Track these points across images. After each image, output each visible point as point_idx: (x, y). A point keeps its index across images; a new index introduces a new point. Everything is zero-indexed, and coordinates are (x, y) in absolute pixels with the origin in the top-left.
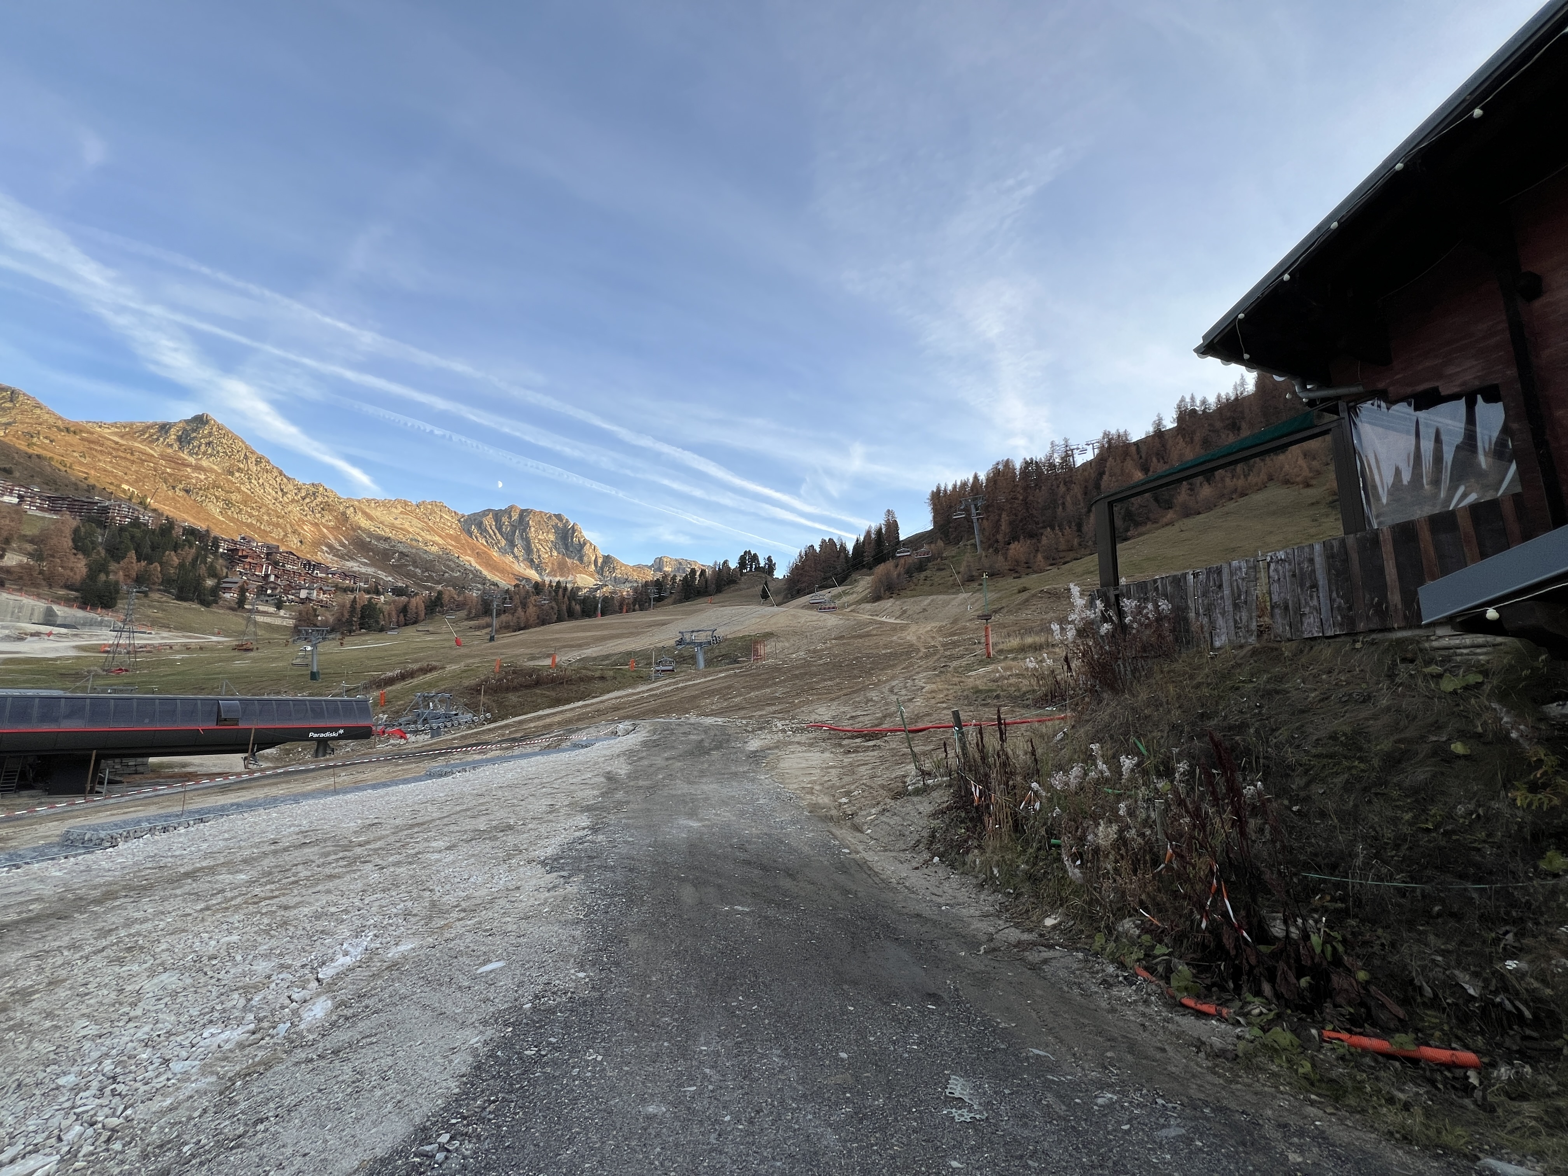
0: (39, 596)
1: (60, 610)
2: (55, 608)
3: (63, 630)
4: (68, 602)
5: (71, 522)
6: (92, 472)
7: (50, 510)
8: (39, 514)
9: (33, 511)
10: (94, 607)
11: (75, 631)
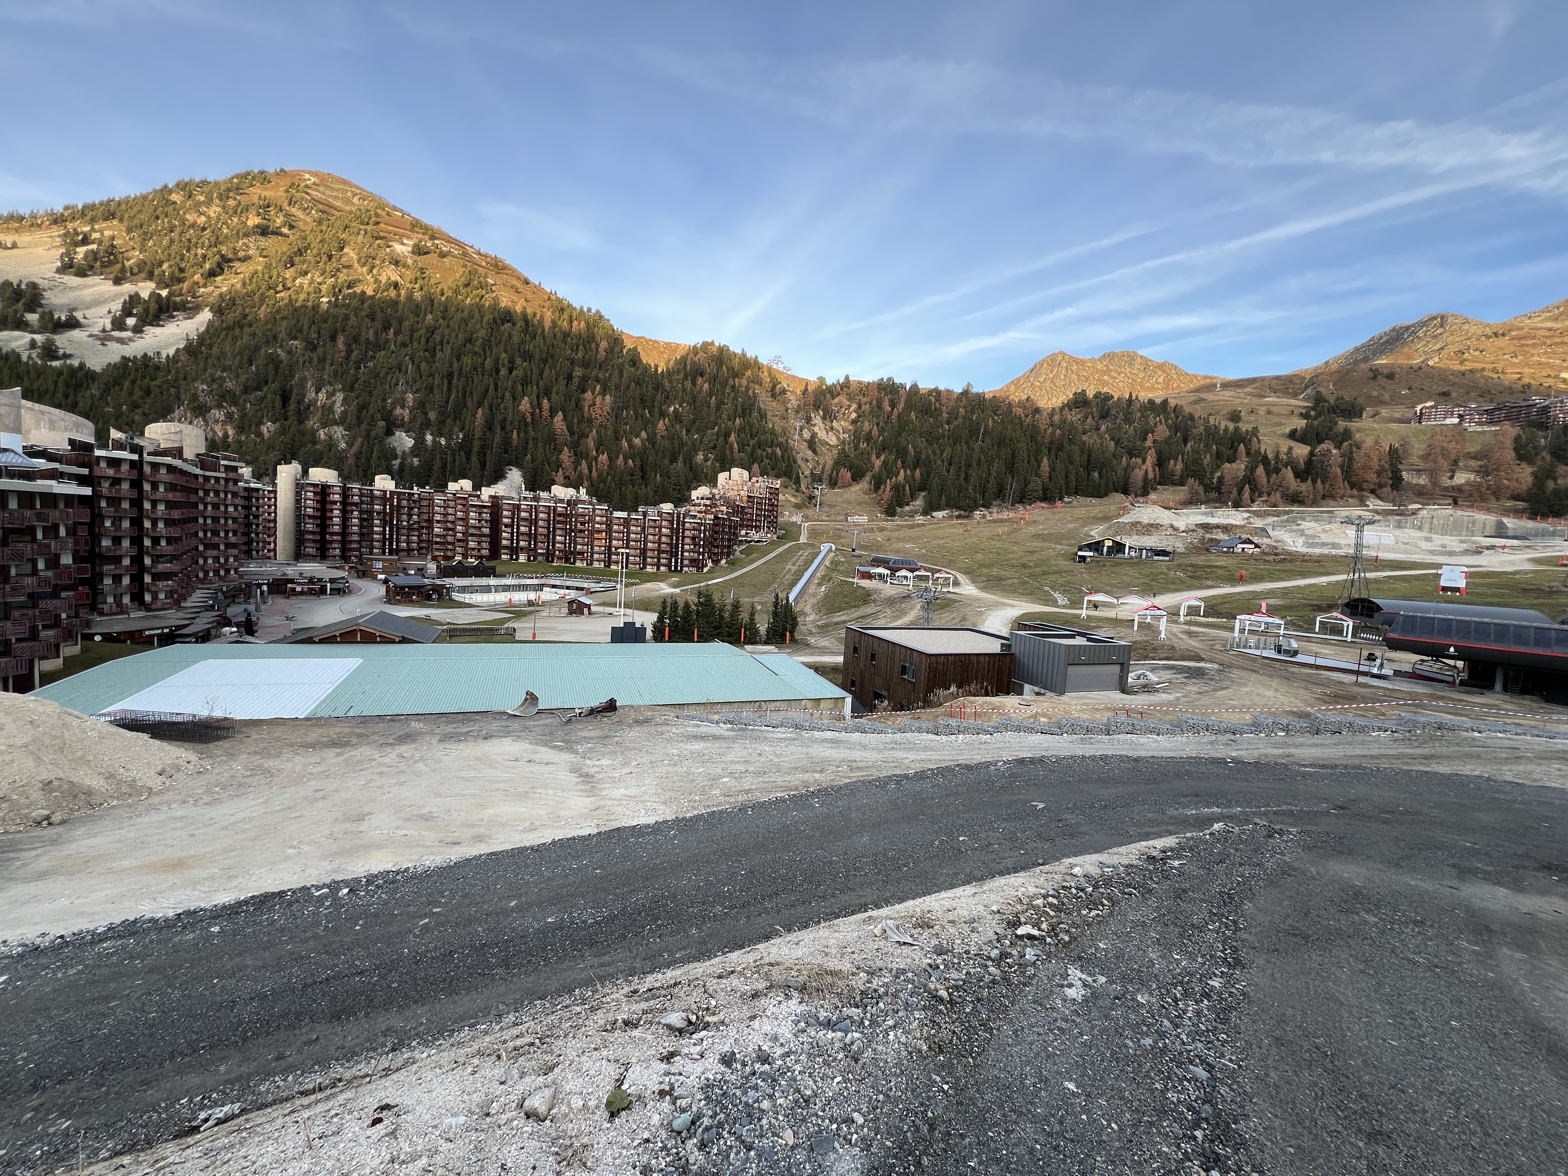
0: (1489, 510)
1: (1510, 522)
2: (1505, 520)
3: (1516, 542)
4: (1517, 513)
5: (1511, 430)
6: (1526, 370)
7: (1491, 422)
8: (1479, 429)
9: (1473, 428)
10: (1544, 516)
11: (1527, 543)
